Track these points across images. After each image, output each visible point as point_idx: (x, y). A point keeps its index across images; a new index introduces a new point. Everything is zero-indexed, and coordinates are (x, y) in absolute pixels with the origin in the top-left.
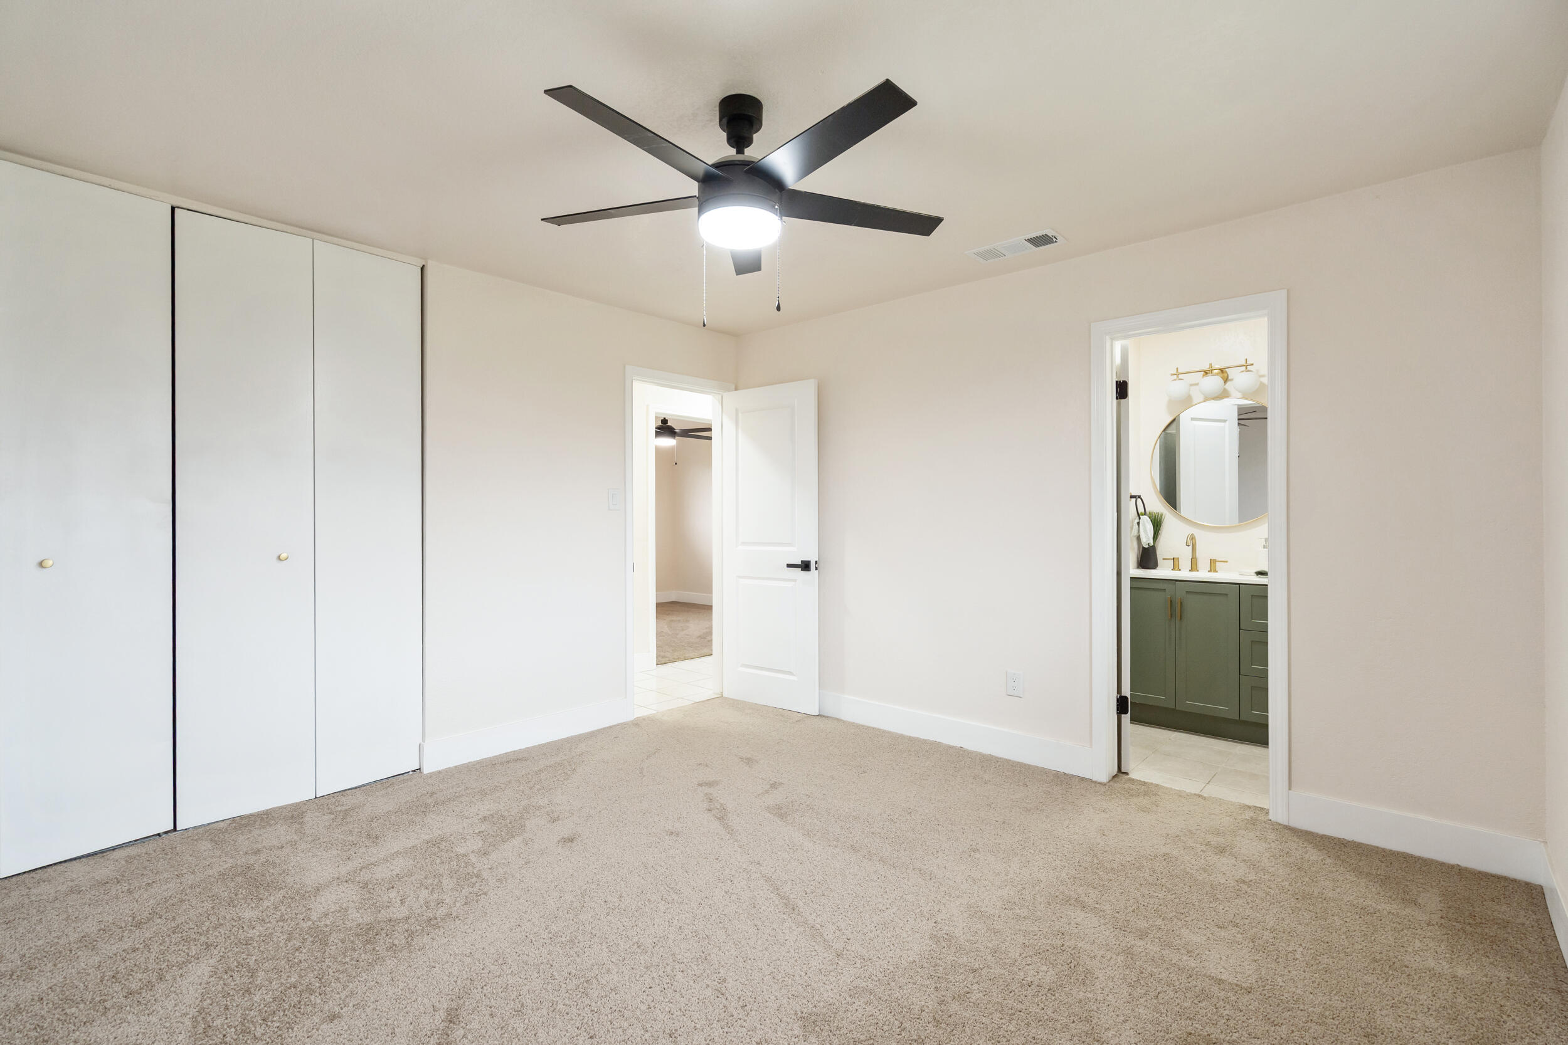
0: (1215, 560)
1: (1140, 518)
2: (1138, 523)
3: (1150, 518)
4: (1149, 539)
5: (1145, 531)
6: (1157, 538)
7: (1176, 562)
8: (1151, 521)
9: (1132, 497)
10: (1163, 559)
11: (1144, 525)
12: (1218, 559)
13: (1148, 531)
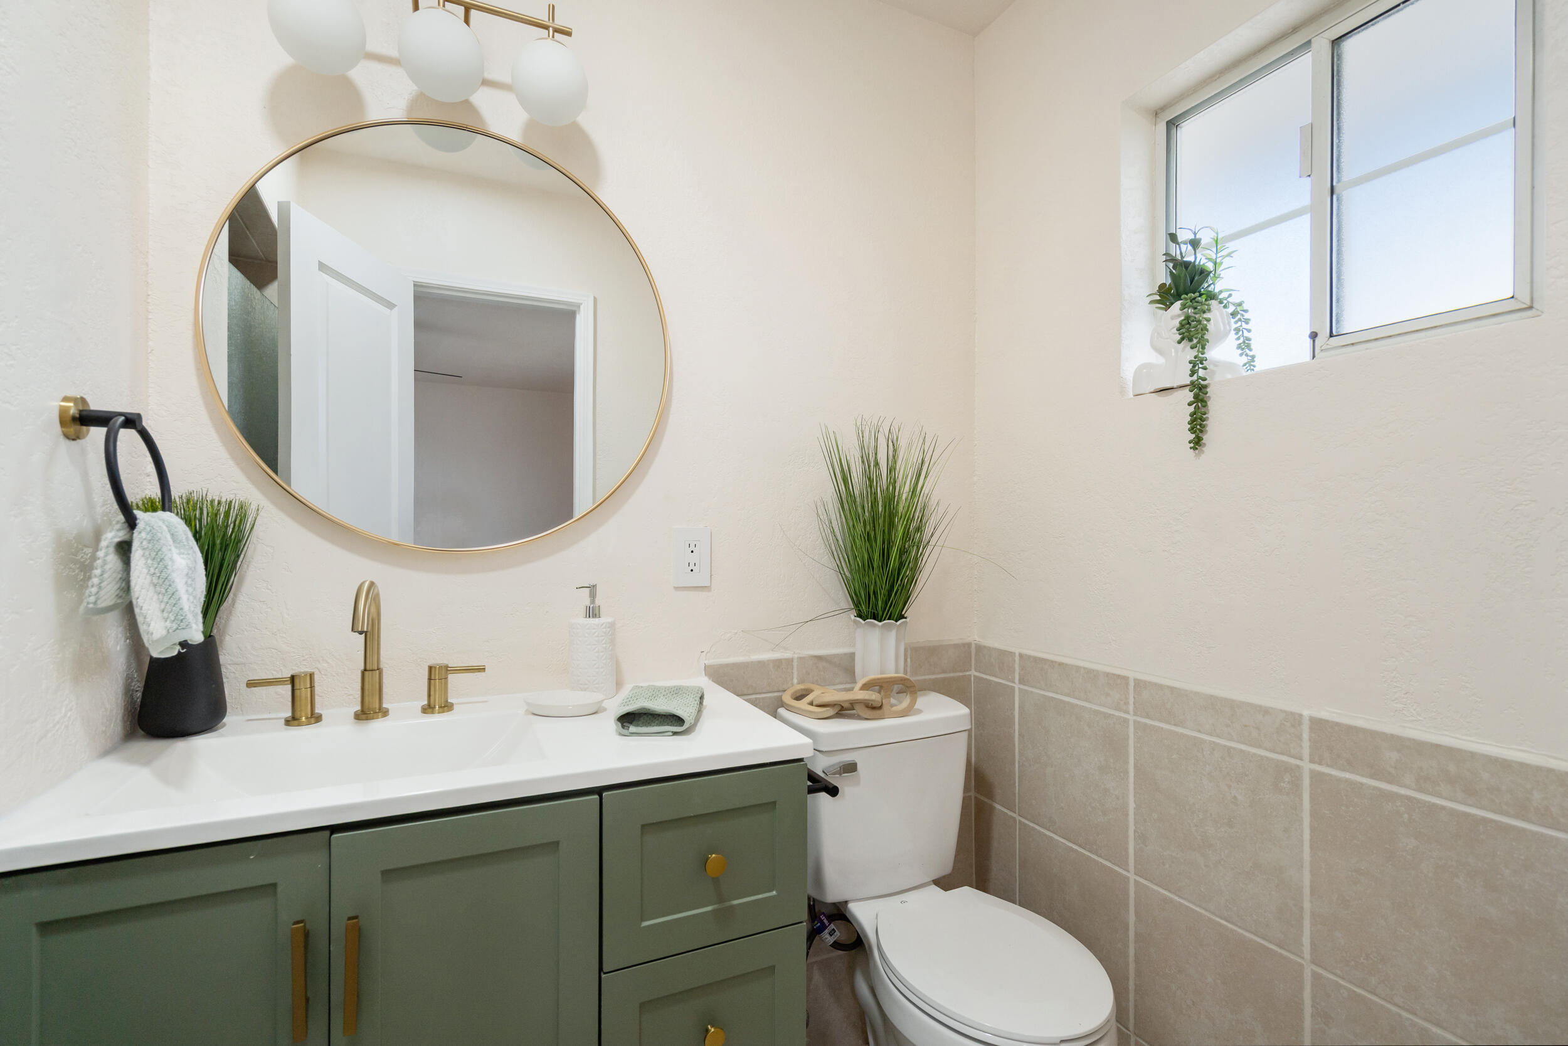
0: (447, 667)
1: (131, 523)
2: (124, 549)
3: (188, 521)
4: (180, 621)
5: (162, 582)
6: (221, 602)
7: (304, 693)
8: (197, 536)
9: (86, 419)
10: (251, 684)
11: (157, 557)
12: (453, 663)
13: (180, 584)
